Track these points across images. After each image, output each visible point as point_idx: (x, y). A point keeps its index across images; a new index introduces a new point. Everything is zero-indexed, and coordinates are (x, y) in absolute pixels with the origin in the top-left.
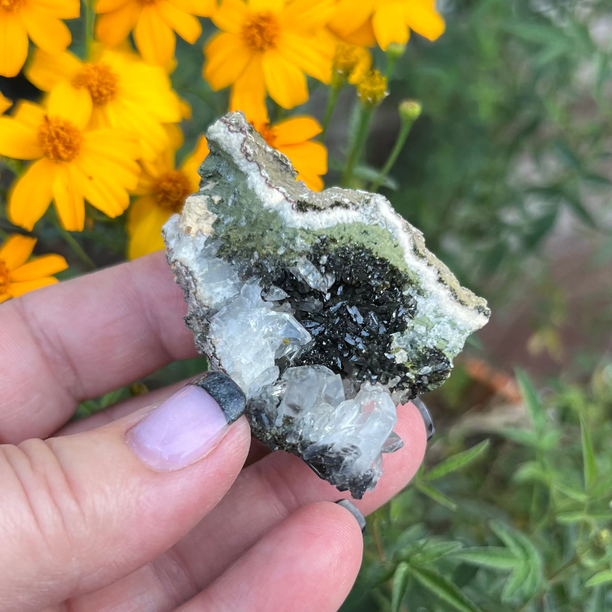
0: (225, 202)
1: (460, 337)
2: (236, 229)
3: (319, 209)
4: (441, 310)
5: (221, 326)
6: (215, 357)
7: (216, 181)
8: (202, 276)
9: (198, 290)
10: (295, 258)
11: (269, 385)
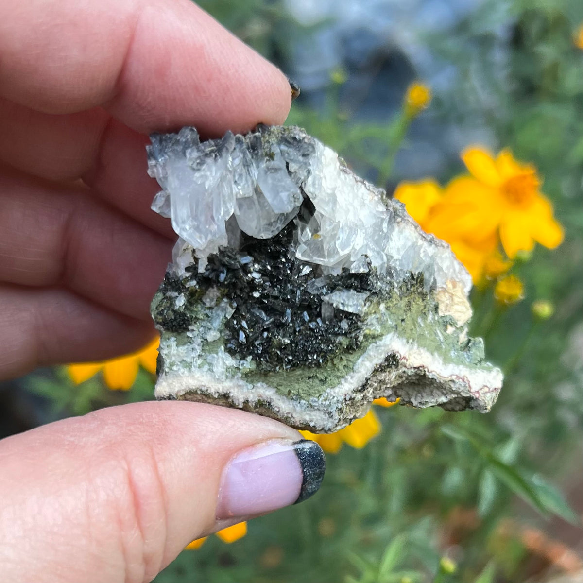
0: (443, 331)
1: (171, 359)
2: (422, 310)
3: (376, 371)
4: (206, 370)
5: (377, 211)
6: (361, 182)
7: (461, 344)
8: (421, 246)
9: (416, 232)
10: (368, 308)
11: (308, 177)
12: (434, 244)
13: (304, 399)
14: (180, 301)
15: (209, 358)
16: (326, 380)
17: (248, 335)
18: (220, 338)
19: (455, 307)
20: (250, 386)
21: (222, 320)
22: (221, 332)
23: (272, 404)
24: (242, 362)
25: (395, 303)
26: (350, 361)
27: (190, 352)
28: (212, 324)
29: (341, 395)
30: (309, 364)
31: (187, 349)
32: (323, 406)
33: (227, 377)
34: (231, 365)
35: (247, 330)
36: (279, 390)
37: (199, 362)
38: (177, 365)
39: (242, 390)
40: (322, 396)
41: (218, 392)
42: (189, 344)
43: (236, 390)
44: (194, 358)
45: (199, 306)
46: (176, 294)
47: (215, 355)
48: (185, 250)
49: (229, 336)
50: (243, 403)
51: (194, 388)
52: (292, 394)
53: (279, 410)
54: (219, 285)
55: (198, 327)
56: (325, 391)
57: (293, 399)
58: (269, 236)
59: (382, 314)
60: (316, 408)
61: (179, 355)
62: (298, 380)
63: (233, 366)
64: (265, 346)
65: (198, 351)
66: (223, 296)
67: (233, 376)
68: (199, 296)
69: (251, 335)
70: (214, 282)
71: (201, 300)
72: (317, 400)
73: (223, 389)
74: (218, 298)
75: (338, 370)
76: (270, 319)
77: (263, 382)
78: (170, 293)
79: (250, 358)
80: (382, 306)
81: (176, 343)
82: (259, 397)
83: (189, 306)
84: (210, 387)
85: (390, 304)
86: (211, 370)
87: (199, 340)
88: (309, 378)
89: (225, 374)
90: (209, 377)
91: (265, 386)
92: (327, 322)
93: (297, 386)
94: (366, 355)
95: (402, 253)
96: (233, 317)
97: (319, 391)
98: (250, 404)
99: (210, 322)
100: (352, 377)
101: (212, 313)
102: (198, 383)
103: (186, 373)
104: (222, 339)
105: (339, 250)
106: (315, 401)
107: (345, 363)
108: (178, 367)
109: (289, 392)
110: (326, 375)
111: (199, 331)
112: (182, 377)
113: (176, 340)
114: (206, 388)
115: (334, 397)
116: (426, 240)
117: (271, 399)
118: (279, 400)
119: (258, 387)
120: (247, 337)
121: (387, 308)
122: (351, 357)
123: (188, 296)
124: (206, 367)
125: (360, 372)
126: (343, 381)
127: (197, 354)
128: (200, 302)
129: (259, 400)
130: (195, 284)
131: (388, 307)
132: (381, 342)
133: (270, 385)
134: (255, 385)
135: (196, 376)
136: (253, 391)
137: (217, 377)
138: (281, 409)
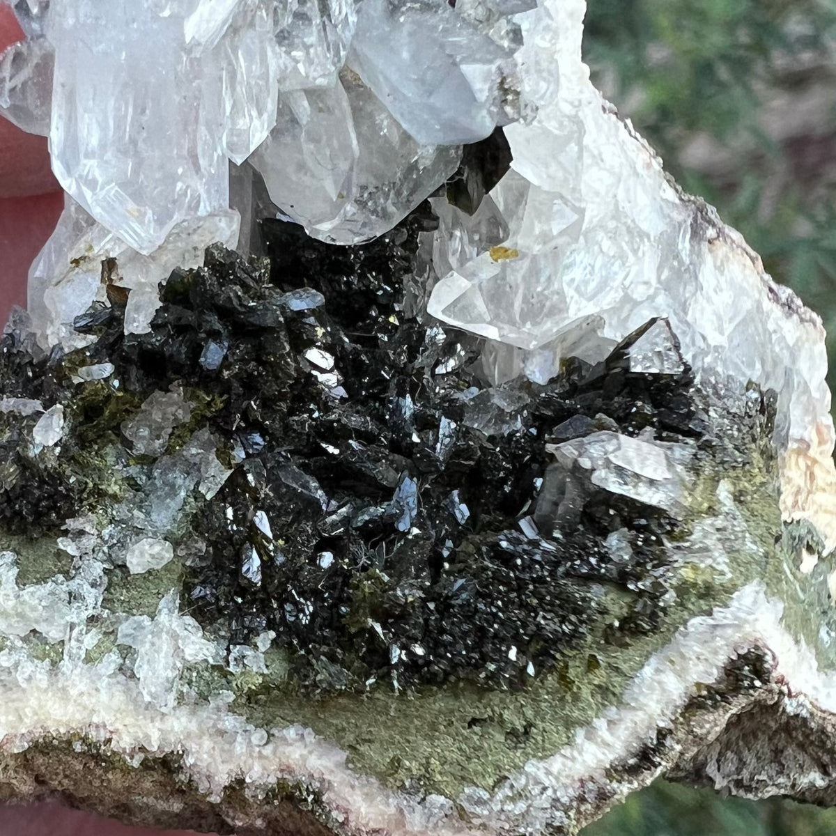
0: (792, 566)
3: (695, 706)
8: (768, 315)
9: (755, 273)
12: (797, 312)
13: (440, 792)
14: (48, 428)
15: (124, 628)
16: (526, 733)
17: (272, 559)
18: (172, 562)
19: (819, 497)
20: (258, 736)
21: (185, 503)
22: (176, 544)
23: (324, 798)
24: (236, 650)
25: (758, 480)
26: (617, 669)
27: (60, 605)
28: (148, 514)
29: (568, 782)
30: (487, 678)
31: (52, 593)
32: (503, 817)
33: (181, 698)
34: (200, 657)
35: (269, 541)
36: (362, 756)
37: (91, 639)
38: (12, 648)
39: (227, 747)
40: (507, 784)
41: (142, 749)
42: (61, 577)
43: (207, 743)
44: (72, 626)
45: (109, 449)
46: (37, 405)
47: (145, 620)
48: (76, 262)
49: (201, 558)
50: (225, 787)
51: (62, 730)
52: (402, 774)
53: (347, 819)
54: (194, 380)
55: (100, 523)
56: (519, 769)
57: (402, 787)
58: (357, 240)
59: (727, 515)
60: (476, 821)
61: (21, 616)
62: (433, 726)
63: (206, 661)
64: (325, 600)
65: (90, 601)
66: (200, 421)
67: (204, 698)
68: (113, 415)
69: (280, 559)
70: (178, 370)
71: (117, 430)
72: (486, 796)
73: (163, 739)
74: (178, 425)
75: (576, 698)
76: (340, 507)
77: (305, 725)
78: (12, 400)
79: (265, 639)
80: (724, 490)
81: (16, 570)
82: (282, 771)
83: (75, 450)
84: (116, 731)
85: (744, 484)
86: (126, 672)
87: (98, 568)
88: (474, 722)
89: (178, 690)
90: (119, 698)
91: (310, 737)
92: (557, 534)
93: (425, 747)
94: (670, 652)
95: (728, 328)
96: (221, 495)
97: (498, 768)
98: (248, 793)
99: (140, 509)
100: (611, 723)
101: (149, 477)
102: (78, 716)
103: (42, 678)
104: (178, 569)
106: (480, 802)
107: (600, 676)
108: (15, 657)
109: (396, 764)
110: (529, 713)
111: (100, 536)
112: (24, 690)
113: (16, 563)
114: (103, 735)
115: (545, 789)
116: (776, 298)
117: (322, 781)
118: (353, 787)
119: (284, 739)
120: (267, 566)
121: (738, 497)
122: (623, 659)
123: (75, 415)
124: (113, 659)
125: (642, 707)
126: (580, 734)
127: (85, 615)
128: (113, 437)
129: (281, 784)
130: (106, 374)
131: (740, 493)
132: (727, 613)
133: (332, 737)
134: (274, 731)
135: (74, 692)
136: (268, 751)
137: (147, 698)
138: (352, 818)
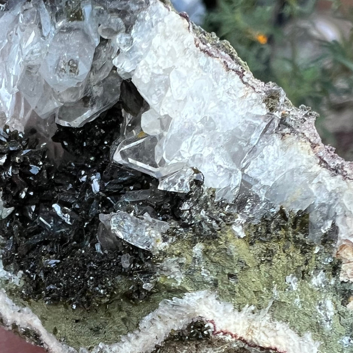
8: (316, 175)
12: (342, 174)
13: (72, 346)
16: (98, 331)
23: (40, 338)
26: (132, 314)
39: (9, 310)
40: (93, 350)
50: (12, 325)
52: (58, 335)
53: (48, 348)
56: (97, 345)
59: (195, 258)
75: (115, 322)
77: (29, 307)
79: (20, 273)
85: (213, 247)
88: (77, 320)
91: (32, 313)
93: (63, 326)
97: (89, 342)
98: (19, 330)
100: (137, 338)
105: (166, 160)
109: (55, 331)
110: (97, 323)
116: (327, 167)
117: (39, 331)
118: (47, 336)
119: (24, 311)
121: (206, 253)
122: (134, 310)
125: (147, 333)
126: (123, 339)
131: (208, 250)
134: (21, 308)
